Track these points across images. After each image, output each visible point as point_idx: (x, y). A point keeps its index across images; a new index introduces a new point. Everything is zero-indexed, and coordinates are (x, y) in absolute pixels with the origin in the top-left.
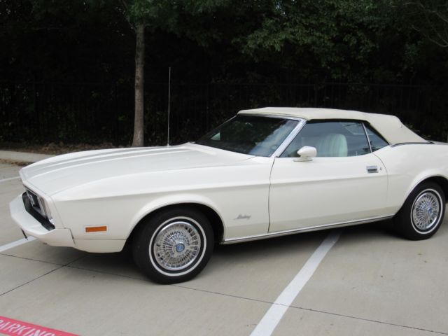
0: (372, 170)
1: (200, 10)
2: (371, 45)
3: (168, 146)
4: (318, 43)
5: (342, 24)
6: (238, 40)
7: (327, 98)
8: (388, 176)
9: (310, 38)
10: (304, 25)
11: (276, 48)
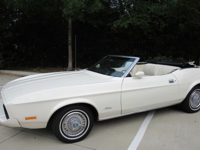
0: (171, 82)
1: (93, 11)
2: (165, 24)
3: (76, 71)
4: (143, 24)
5: (152, 16)
6: (110, 24)
7: (147, 47)
8: (179, 84)
9: (139, 22)
10: (137, 17)
11: (125, 27)
